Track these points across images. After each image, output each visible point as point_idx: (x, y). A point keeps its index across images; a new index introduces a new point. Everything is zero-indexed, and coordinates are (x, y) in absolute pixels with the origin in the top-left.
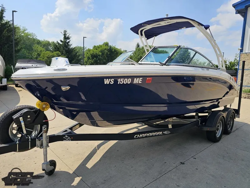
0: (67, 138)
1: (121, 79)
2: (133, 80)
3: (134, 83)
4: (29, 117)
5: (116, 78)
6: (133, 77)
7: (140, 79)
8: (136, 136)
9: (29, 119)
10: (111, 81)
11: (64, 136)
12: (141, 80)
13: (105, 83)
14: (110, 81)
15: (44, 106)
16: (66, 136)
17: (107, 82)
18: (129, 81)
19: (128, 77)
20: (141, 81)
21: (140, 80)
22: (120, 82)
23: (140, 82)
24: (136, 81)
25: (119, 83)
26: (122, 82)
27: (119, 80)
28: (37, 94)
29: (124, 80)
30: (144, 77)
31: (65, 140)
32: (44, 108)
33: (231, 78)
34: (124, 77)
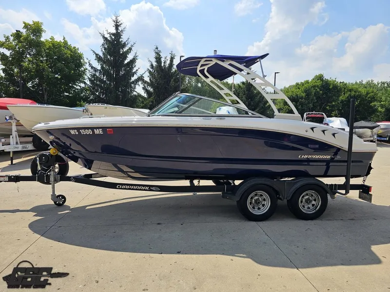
1: (83, 130)
2: (93, 132)
4: (44, 158)
5: (78, 129)
6: (92, 129)
7: (100, 130)
8: (119, 187)
9: (43, 160)
10: (75, 131)
16: (72, 178)
17: (72, 132)
18: (90, 132)
19: (88, 128)
21: (101, 131)
22: (83, 132)
23: (101, 133)
24: (97, 132)
25: (82, 134)
27: (81, 131)
30: (104, 129)
31: (72, 181)
32: (54, 153)
33: (312, 129)
34: (85, 128)
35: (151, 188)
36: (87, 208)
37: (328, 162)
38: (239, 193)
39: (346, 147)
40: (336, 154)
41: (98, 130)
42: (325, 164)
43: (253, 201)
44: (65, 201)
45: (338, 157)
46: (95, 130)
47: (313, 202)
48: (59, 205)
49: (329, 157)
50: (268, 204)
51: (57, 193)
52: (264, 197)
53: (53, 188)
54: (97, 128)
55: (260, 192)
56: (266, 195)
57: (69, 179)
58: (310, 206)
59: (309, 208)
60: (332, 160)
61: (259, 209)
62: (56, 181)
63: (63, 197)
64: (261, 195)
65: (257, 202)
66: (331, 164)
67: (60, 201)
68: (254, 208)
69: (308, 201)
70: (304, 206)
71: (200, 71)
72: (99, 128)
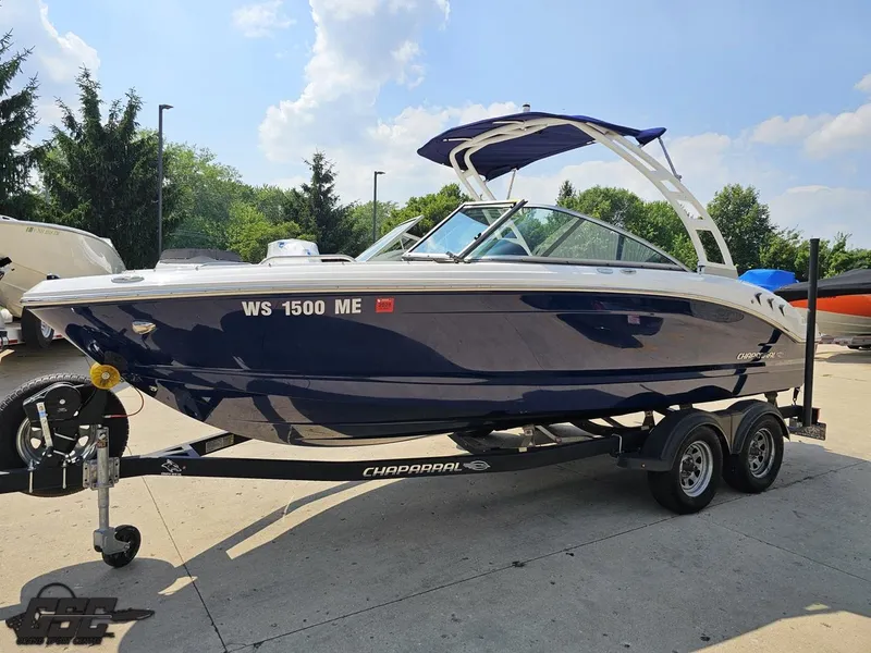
0: (171, 467)
1: (294, 303)
2: (330, 307)
3: (337, 312)
4: (62, 402)
5: (277, 299)
6: (329, 297)
7: (354, 301)
8: (371, 472)
9: (62, 409)
10: (263, 307)
11: (163, 460)
12: (359, 306)
13: (248, 313)
14: (261, 309)
15: (106, 376)
16: (169, 462)
17: (250, 309)
18: (319, 308)
19: (314, 297)
20: (357, 308)
21: (355, 305)
22: (291, 310)
23: (354, 311)
24: (341, 307)
25: (288, 313)
26: (296, 310)
27: (287, 305)
28: (92, 346)
29: (301, 305)
30: (368, 297)
31: (167, 471)
32: (105, 382)
33: (758, 296)
34: (302, 297)
35: (466, 465)
36: (234, 553)
38: (669, 451)
41: (346, 301)
44: (136, 546)
46: (337, 302)
47: (761, 453)
50: (707, 470)
51: (114, 523)
52: (699, 454)
53: (105, 500)
56: (702, 450)
58: (757, 461)
59: (755, 467)
61: (692, 483)
62: (111, 481)
63: (132, 532)
64: (696, 451)
68: (683, 482)
72: (351, 295)
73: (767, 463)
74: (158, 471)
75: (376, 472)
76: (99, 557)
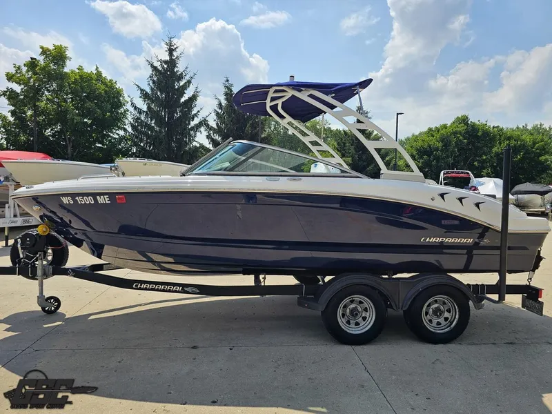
0: (70, 273)
1: (80, 197)
2: (96, 200)
3: (99, 202)
4: (28, 240)
5: (73, 196)
6: (94, 195)
7: (105, 197)
8: (136, 286)
9: (28, 243)
10: (69, 199)
12: (108, 199)
13: (64, 202)
14: (69, 201)
15: (45, 230)
16: (70, 271)
17: (65, 200)
18: (90, 200)
19: (87, 195)
21: (106, 199)
22: (80, 201)
23: (107, 202)
24: (101, 200)
25: (79, 203)
26: (82, 201)
27: (77, 198)
29: (83, 199)
30: (112, 195)
32: (44, 232)
33: (442, 196)
34: (83, 195)
35: (186, 289)
36: (92, 317)
37: (469, 249)
38: (325, 297)
39: (497, 224)
40: (482, 236)
41: (102, 197)
42: (465, 251)
43: (348, 311)
44: (59, 306)
45: (486, 241)
46: (98, 197)
47: (446, 315)
48: (50, 312)
49: (470, 241)
50: (371, 317)
51: (47, 294)
52: (365, 305)
53: (41, 286)
54: (101, 194)
55: (358, 298)
56: (368, 303)
57: (65, 272)
58: (441, 320)
59: (439, 324)
60: (476, 245)
61: (357, 324)
62: (46, 275)
63: (57, 300)
64: (361, 303)
65: (354, 313)
66: (475, 252)
67: (50, 306)
68: (348, 322)
69: (437, 312)
70: (430, 321)
71: (271, 107)
72: (103, 194)
73: (452, 323)
74: (67, 274)
75: (139, 286)
76: (40, 309)
